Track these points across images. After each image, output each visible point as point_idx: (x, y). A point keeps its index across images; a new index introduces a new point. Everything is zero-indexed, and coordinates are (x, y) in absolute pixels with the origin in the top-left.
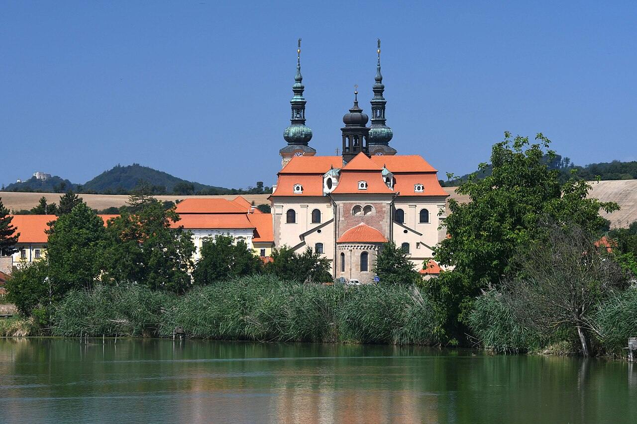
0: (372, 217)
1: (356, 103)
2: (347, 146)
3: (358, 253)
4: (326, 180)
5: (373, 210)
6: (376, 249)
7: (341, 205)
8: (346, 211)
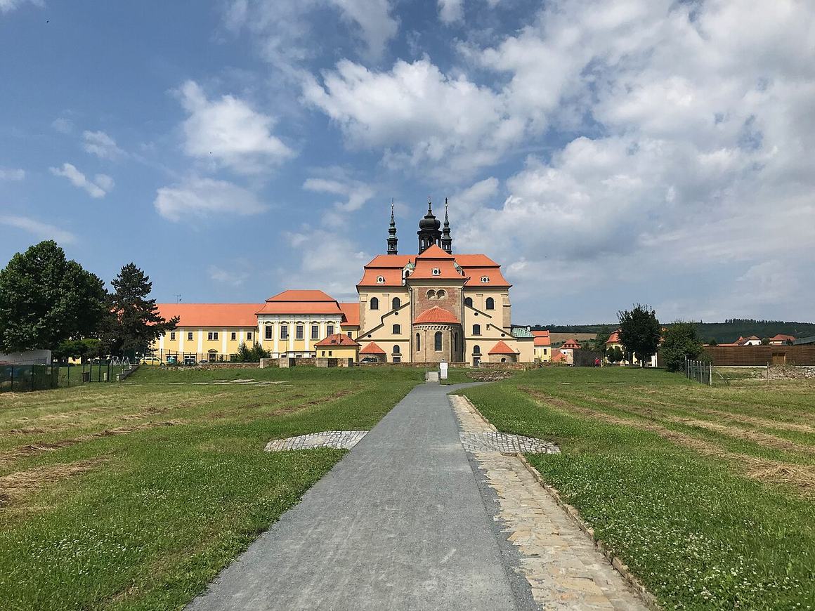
0: (445, 300)
1: (430, 211)
2: (423, 245)
3: (432, 333)
4: (404, 272)
5: (446, 294)
6: (450, 329)
7: (417, 290)
8: (421, 296)
